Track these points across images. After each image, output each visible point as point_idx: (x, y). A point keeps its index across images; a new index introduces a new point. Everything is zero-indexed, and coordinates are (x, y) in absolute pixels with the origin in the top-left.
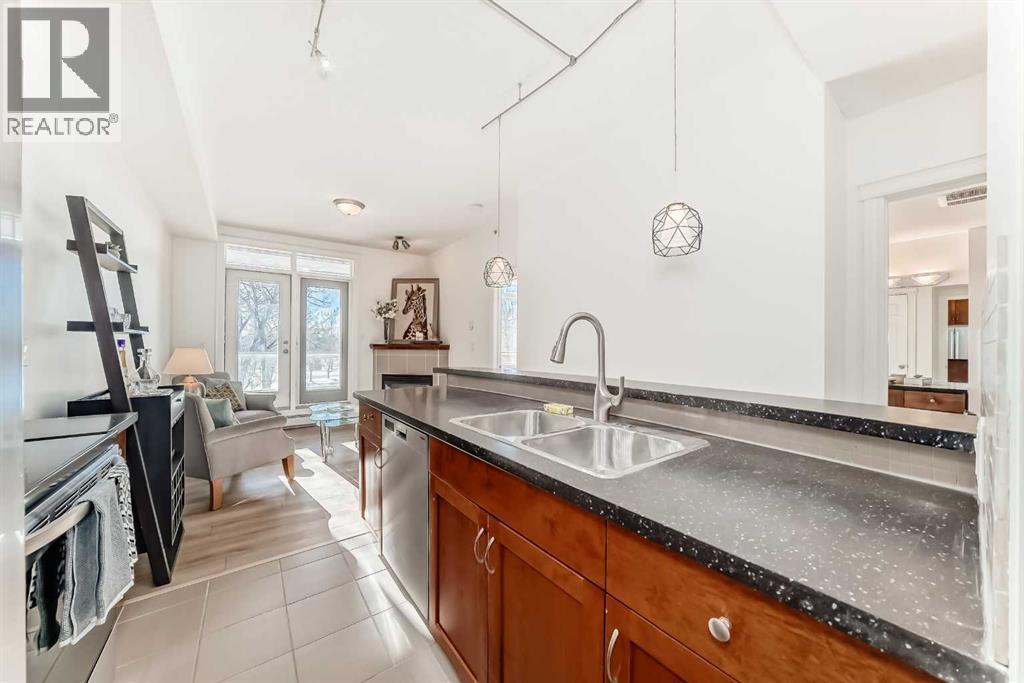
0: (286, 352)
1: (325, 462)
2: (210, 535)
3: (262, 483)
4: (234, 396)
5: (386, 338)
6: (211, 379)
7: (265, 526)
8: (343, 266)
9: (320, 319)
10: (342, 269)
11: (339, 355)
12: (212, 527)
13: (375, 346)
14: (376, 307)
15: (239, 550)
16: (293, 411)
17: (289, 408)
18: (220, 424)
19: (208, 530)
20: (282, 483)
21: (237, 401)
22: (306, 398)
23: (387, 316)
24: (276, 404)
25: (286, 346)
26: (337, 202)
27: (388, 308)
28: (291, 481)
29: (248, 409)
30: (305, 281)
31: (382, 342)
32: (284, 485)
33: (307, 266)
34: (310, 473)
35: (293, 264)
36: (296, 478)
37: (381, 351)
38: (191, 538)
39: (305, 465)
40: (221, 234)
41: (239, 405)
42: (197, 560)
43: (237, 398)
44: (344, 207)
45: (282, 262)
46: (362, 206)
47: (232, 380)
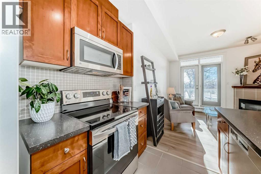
0: (197, 89)
1: (208, 128)
2: (168, 138)
3: (186, 128)
4: (182, 100)
5: (241, 83)
6: (177, 95)
7: (183, 144)
8: (218, 58)
9: (213, 78)
10: (218, 59)
11: (217, 90)
12: (170, 136)
13: (234, 87)
14: (234, 71)
15: (173, 147)
16: (199, 107)
17: (198, 106)
18: (174, 108)
19: (168, 136)
20: (191, 130)
21: (182, 102)
22: (204, 103)
23: (242, 74)
24: (193, 104)
25: (197, 87)
26: (212, 34)
27: (242, 71)
28: (194, 131)
29: (186, 104)
30: (203, 66)
31: (239, 85)
32: (192, 131)
33: (204, 61)
34: (201, 130)
35: (199, 62)
36: (196, 130)
37: (237, 89)
38: (165, 136)
39: (200, 127)
40: (179, 59)
41: (183, 103)
42: (163, 144)
43: (182, 101)
44: (215, 35)
45: (195, 62)
46: (224, 31)
47: (182, 96)
